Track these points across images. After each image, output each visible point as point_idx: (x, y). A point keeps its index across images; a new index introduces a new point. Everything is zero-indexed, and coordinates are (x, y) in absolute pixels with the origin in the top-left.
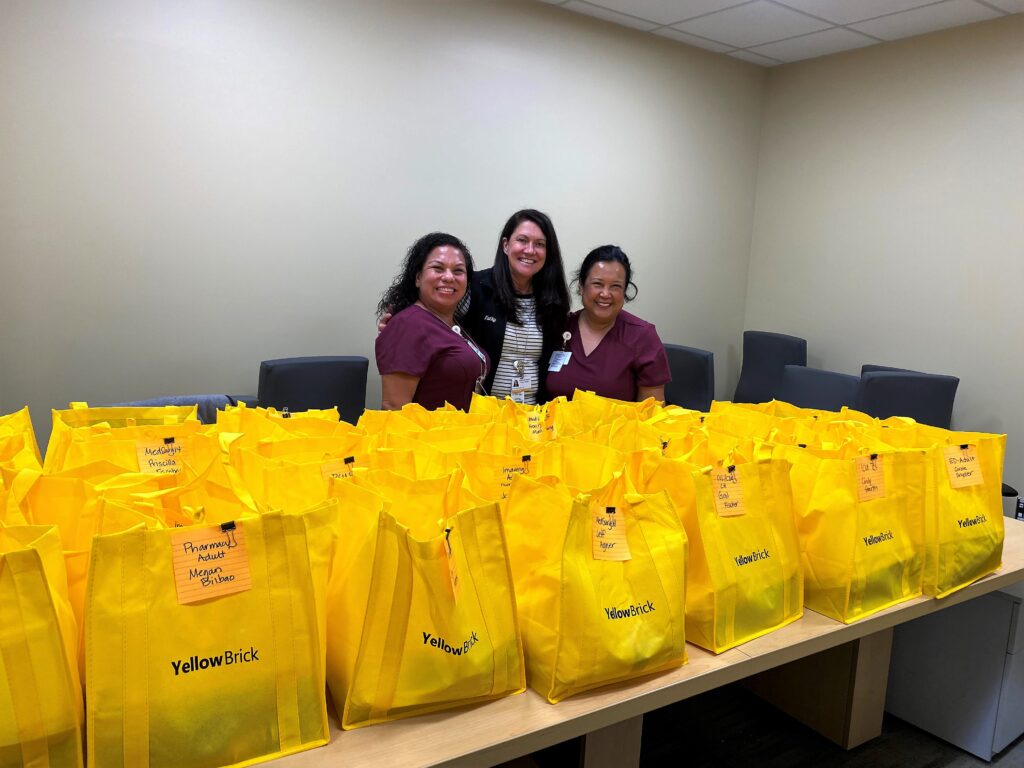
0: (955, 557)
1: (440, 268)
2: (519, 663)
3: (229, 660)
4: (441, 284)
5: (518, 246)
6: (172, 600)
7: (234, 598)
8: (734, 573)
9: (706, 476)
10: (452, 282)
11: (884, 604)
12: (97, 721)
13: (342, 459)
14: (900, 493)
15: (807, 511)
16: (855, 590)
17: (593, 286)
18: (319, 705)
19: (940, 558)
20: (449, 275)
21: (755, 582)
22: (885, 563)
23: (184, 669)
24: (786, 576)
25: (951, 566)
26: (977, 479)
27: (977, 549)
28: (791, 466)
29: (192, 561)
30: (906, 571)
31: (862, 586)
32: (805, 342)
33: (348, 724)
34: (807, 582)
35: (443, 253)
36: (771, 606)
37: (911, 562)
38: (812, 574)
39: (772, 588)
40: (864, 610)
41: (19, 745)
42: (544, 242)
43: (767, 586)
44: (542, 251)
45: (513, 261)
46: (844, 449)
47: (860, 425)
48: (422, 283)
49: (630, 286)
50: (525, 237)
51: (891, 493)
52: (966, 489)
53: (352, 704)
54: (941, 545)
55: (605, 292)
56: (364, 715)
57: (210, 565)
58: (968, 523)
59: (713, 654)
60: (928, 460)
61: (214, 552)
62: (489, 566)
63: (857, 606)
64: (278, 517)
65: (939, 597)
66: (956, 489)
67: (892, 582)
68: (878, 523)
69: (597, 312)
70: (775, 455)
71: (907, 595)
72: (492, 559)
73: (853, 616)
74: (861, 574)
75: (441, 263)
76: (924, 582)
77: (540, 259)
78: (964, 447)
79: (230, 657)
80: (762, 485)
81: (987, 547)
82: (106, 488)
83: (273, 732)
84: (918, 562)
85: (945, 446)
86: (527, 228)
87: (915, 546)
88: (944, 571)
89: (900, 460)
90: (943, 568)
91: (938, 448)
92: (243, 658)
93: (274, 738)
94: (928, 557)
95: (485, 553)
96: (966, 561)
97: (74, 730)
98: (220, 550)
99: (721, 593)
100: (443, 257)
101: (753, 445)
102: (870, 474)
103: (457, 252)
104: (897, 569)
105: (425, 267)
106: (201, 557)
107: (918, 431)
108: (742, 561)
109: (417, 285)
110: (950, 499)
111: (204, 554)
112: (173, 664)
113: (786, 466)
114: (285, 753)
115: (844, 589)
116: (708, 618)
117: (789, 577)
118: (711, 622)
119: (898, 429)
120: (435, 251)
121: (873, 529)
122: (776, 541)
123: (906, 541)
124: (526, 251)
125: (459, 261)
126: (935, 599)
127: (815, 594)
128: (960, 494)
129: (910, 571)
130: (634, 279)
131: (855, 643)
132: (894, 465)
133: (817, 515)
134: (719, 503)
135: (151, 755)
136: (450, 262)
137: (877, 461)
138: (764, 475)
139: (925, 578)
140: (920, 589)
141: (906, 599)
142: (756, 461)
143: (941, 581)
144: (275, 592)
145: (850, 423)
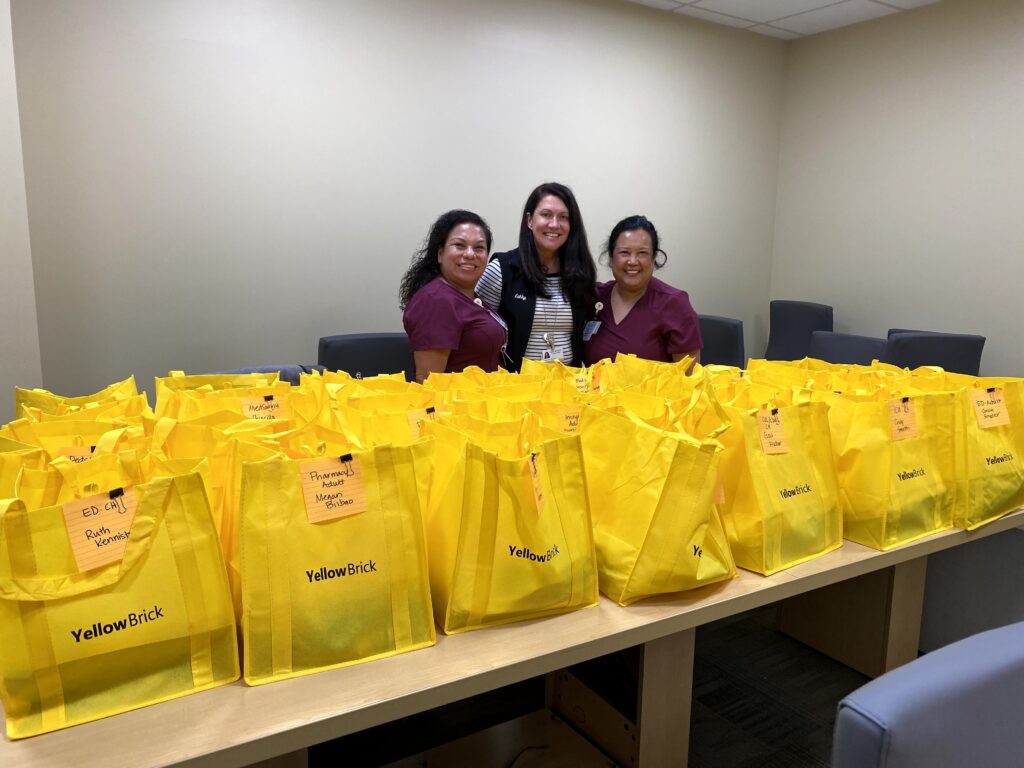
0: (984, 493)
1: (462, 245)
2: (594, 579)
3: (352, 571)
4: (463, 261)
5: (542, 221)
6: (305, 520)
7: (354, 518)
8: (780, 504)
9: (753, 418)
10: (473, 259)
11: (920, 534)
12: (251, 618)
13: (424, 409)
14: (931, 433)
15: (843, 452)
16: (891, 521)
17: (620, 256)
18: (426, 611)
19: (970, 493)
20: (470, 251)
21: (799, 514)
22: (918, 497)
23: (316, 577)
24: (827, 508)
25: (980, 500)
26: (1004, 419)
27: (1005, 485)
28: (829, 408)
29: (317, 488)
30: (938, 505)
31: (897, 517)
32: (831, 309)
33: (450, 630)
34: (846, 515)
35: (465, 230)
36: (813, 534)
37: (943, 497)
38: (850, 507)
39: (813, 518)
40: (900, 540)
41: (189, 637)
42: (567, 215)
43: (809, 517)
44: (566, 225)
45: (538, 237)
46: (877, 394)
47: (892, 375)
48: (444, 260)
49: (659, 253)
50: (549, 211)
51: (922, 433)
52: (993, 430)
53: (452, 611)
54: (970, 481)
55: (633, 260)
56: (464, 622)
57: (332, 491)
58: (995, 461)
59: (763, 576)
60: (956, 402)
61: (335, 480)
62: (569, 491)
63: (893, 535)
64: (387, 449)
65: (969, 529)
66: (985, 430)
67: (925, 515)
68: (910, 461)
69: (627, 280)
70: (814, 399)
71: (940, 527)
72: (571, 485)
73: (890, 545)
74: (896, 506)
75: (463, 240)
76: (955, 515)
77: (564, 232)
78: (991, 390)
79: (352, 569)
80: (802, 425)
81: (1014, 483)
82: (233, 432)
83: (390, 633)
84: (949, 497)
85: (973, 389)
86: (550, 202)
87: (946, 482)
88: (974, 505)
89: (930, 403)
90: (973, 501)
91: (965, 391)
92: (363, 569)
93: (390, 639)
94: (959, 491)
95: (566, 478)
96: (995, 496)
97: (231, 627)
98: (340, 478)
99: (769, 521)
100: (464, 234)
101: (792, 392)
102: (902, 415)
103: (478, 229)
104: (929, 502)
105: (448, 244)
106: (324, 484)
107: (946, 379)
108: (786, 494)
109: (440, 261)
110: (978, 438)
111: (327, 481)
112: (308, 573)
113: (824, 409)
114: (400, 651)
115: (881, 519)
116: (758, 544)
117: (829, 509)
118: (760, 548)
119: (927, 377)
120: (456, 229)
121: (906, 466)
122: (817, 477)
123: (937, 477)
124: (550, 225)
125: (480, 238)
126: (966, 531)
127: (853, 527)
128: (987, 434)
129: (941, 505)
130: (662, 246)
131: (891, 569)
132: (925, 407)
133: (854, 452)
134: (765, 441)
135: (295, 648)
136: (472, 238)
137: (908, 404)
138: (804, 417)
139: (956, 511)
140: (952, 522)
141: (938, 531)
142: (796, 404)
143: (971, 515)
144: (388, 513)
145: (881, 373)
